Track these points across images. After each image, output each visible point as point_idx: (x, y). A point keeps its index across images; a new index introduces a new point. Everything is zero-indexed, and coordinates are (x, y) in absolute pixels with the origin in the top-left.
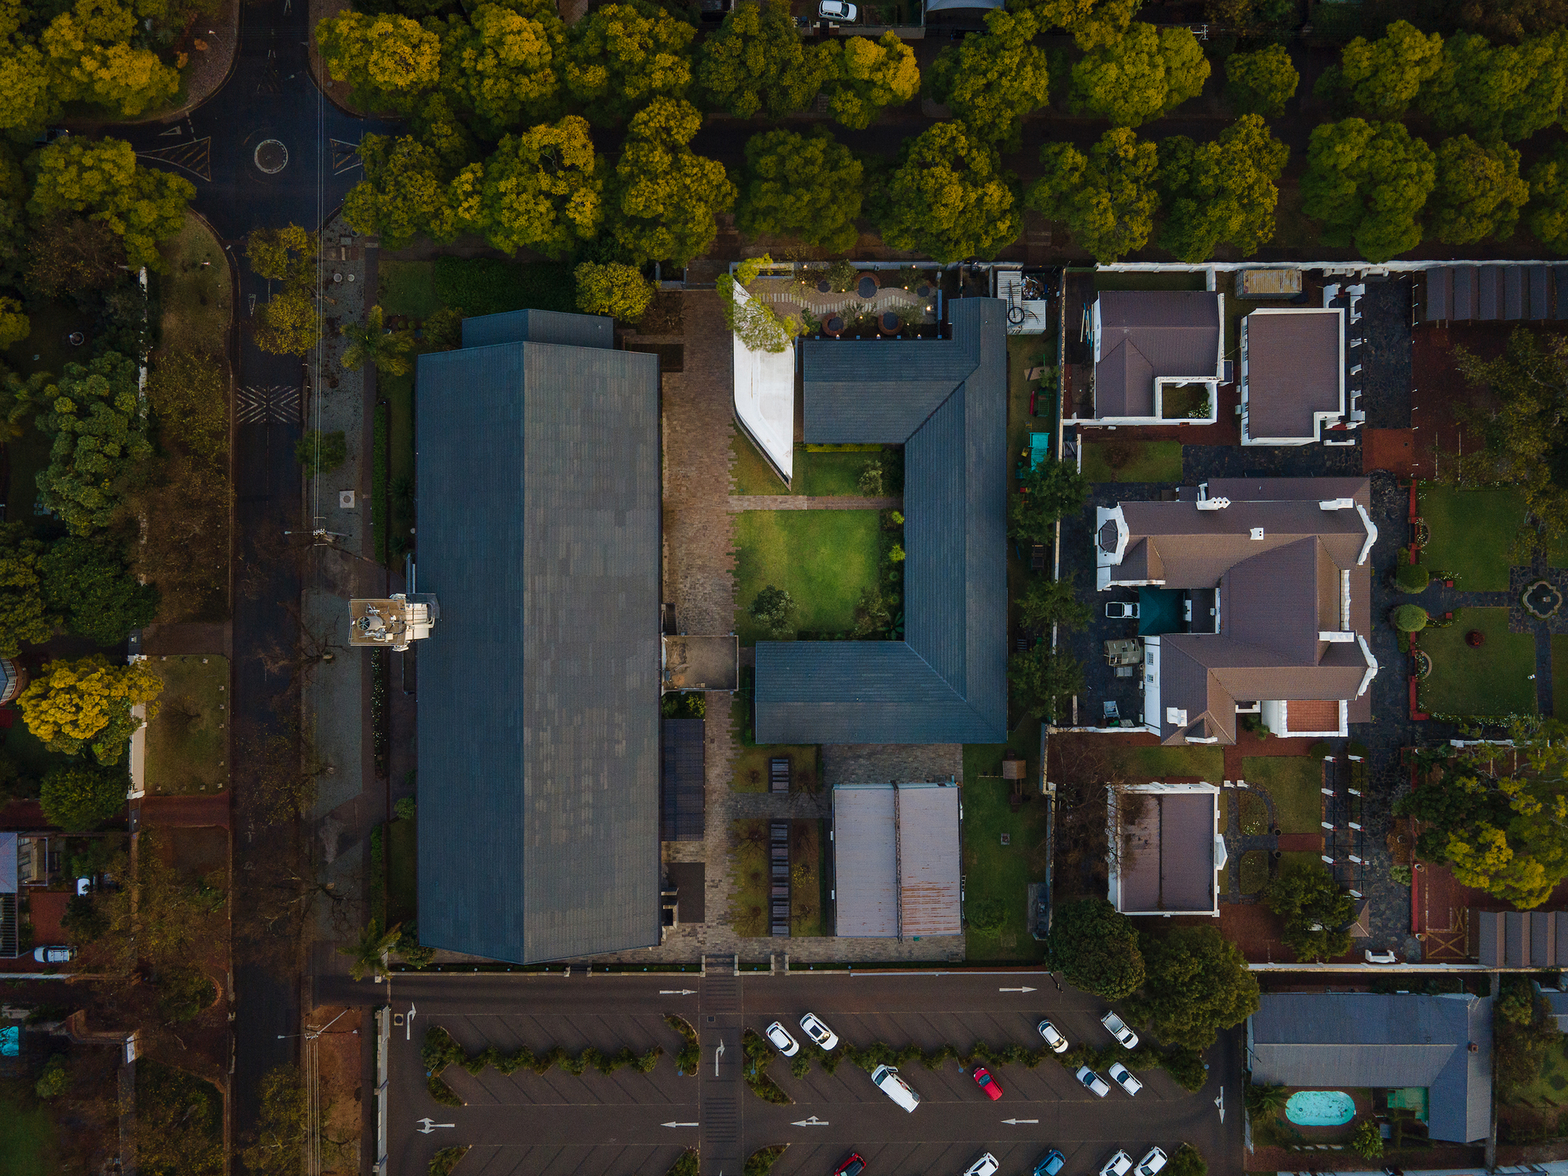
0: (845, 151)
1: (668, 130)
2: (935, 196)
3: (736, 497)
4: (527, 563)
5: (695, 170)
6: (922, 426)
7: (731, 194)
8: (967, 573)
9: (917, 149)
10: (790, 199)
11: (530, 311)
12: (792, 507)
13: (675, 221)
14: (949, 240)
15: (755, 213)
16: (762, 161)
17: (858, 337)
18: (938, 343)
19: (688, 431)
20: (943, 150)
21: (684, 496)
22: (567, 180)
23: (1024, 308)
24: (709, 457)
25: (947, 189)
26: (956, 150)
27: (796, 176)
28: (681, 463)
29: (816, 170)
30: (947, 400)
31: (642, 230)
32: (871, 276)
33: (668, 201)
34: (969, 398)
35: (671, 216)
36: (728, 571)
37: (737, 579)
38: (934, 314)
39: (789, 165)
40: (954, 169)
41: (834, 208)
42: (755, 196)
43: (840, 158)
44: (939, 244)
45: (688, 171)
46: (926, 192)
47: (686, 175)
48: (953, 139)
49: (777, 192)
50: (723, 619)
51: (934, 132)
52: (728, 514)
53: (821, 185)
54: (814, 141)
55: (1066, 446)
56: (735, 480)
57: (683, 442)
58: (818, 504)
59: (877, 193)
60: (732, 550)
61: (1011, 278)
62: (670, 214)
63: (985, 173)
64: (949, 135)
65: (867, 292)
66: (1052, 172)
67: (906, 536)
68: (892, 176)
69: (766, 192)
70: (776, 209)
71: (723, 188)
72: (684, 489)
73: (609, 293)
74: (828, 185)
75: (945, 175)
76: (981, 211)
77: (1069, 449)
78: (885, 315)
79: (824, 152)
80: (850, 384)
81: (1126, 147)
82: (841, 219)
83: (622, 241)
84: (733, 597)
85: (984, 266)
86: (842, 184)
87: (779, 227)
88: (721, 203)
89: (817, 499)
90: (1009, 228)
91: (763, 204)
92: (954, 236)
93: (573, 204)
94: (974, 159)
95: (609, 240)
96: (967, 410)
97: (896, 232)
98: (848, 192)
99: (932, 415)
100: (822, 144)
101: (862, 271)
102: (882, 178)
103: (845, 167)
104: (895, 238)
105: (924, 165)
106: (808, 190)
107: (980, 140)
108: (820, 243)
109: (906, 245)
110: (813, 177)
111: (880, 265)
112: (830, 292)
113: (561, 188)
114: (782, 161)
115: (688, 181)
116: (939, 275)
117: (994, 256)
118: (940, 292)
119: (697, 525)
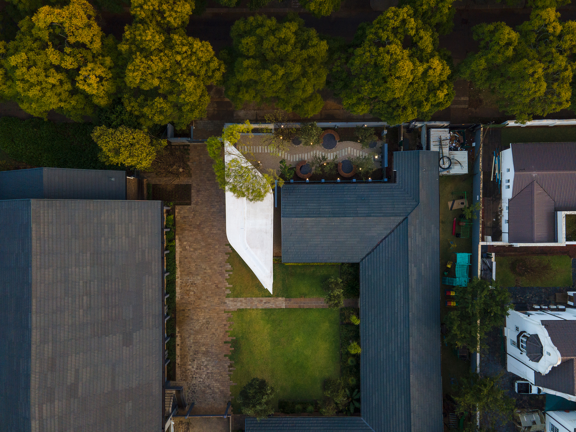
0: (313, 32)
1: (161, 13)
2: (390, 70)
3: (231, 299)
4: (35, 394)
5: (185, 49)
6: (373, 250)
7: (219, 70)
8: (411, 367)
9: (373, 30)
10: (268, 73)
11: (45, 169)
12: (274, 306)
13: (171, 93)
14: (398, 106)
15: (239, 86)
16: (244, 41)
17: (323, 181)
18: (385, 187)
19: (195, 249)
20: (395, 30)
21: (192, 298)
22: (75, 56)
23: (451, 157)
24: (211, 269)
25: (401, 64)
26: (406, 31)
27: (272, 54)
28: (190, 273)
29: (289, 48)
30: (393, 231)
31: (146, 100)
32: (333, 133)
33: (163, 75)
34: (411, 229)
35: (167, 88)
36: (225, 356)
37: (233, 362)
38: (381, 161)
39: (266, 45)
40: (404, 47)
41: (304, 81)
42: (239, 72)
43: (309, 39)
44: (390, 110)
45: (178, 49)
46: (382, 67)
47: (178, 53)
48: (404, 22)
49: (256, 68)
50: (222, 392)
51: (388, 15)
52: (225, 312)
53: (294, 62)
54: (287, 24)
55: (483, 262)
56: (231, 286)
57: (191, 258)
58: (294, 304)
59: (339, 69)
60: (228, 339)
61: (441, 134)
62: (165, 87)
63: (429, 50)
64: (401, 17)
65: (329, 145)
66: (487, 47)
67: (361, 334)
68: (352, 54)
69: (248, 68)
70: (256, 82)
71: (212, 65)
72: (192, 293)
73: (117, 152)
74: (299, 61)
75: (398, 52)
76: (425, 82)
77: (486, 264)
78: (343, 162)
79: (295, 33)
80: (318, 219)
81: (554, 24)
82: (310, 90)
83: (129, 109)
84: (230, 375)
85: (419, 125)
86: (311, 61)
87: (259, 96)
88: (210, 77)
89: (293, 300)
90: (445, 95)
91: (244, 78)
92: (402, 103)
93: (81, 77)
94: (421, 38)
95: (118, 108)
96: (409, 240)
97: (355, 100)
98: (316, 67)
99: (382, 241)
100: (293, 27)
101: (324, 129)
102: (343, 56)
103: (313, 46)
104: (354, 105)
105: (380, 43)
106: (282, 66)
107: (424, 23)
108: (293, 109)
109: (362, 110)
110: (287, 55)
111: (339, 124)
112: (301, 145)
113: (69, 63)
114: (260, 41)
115: (179, 58)
116: (385, 132)
117: (430, 118)
118: (386, 146)
119: (202, 321)
